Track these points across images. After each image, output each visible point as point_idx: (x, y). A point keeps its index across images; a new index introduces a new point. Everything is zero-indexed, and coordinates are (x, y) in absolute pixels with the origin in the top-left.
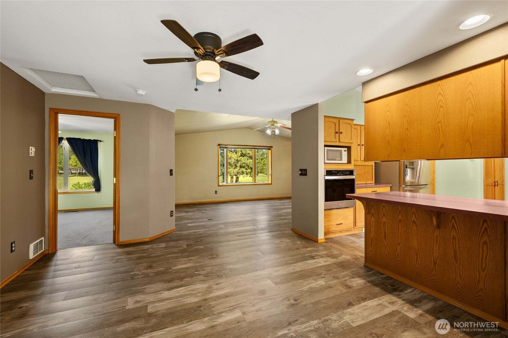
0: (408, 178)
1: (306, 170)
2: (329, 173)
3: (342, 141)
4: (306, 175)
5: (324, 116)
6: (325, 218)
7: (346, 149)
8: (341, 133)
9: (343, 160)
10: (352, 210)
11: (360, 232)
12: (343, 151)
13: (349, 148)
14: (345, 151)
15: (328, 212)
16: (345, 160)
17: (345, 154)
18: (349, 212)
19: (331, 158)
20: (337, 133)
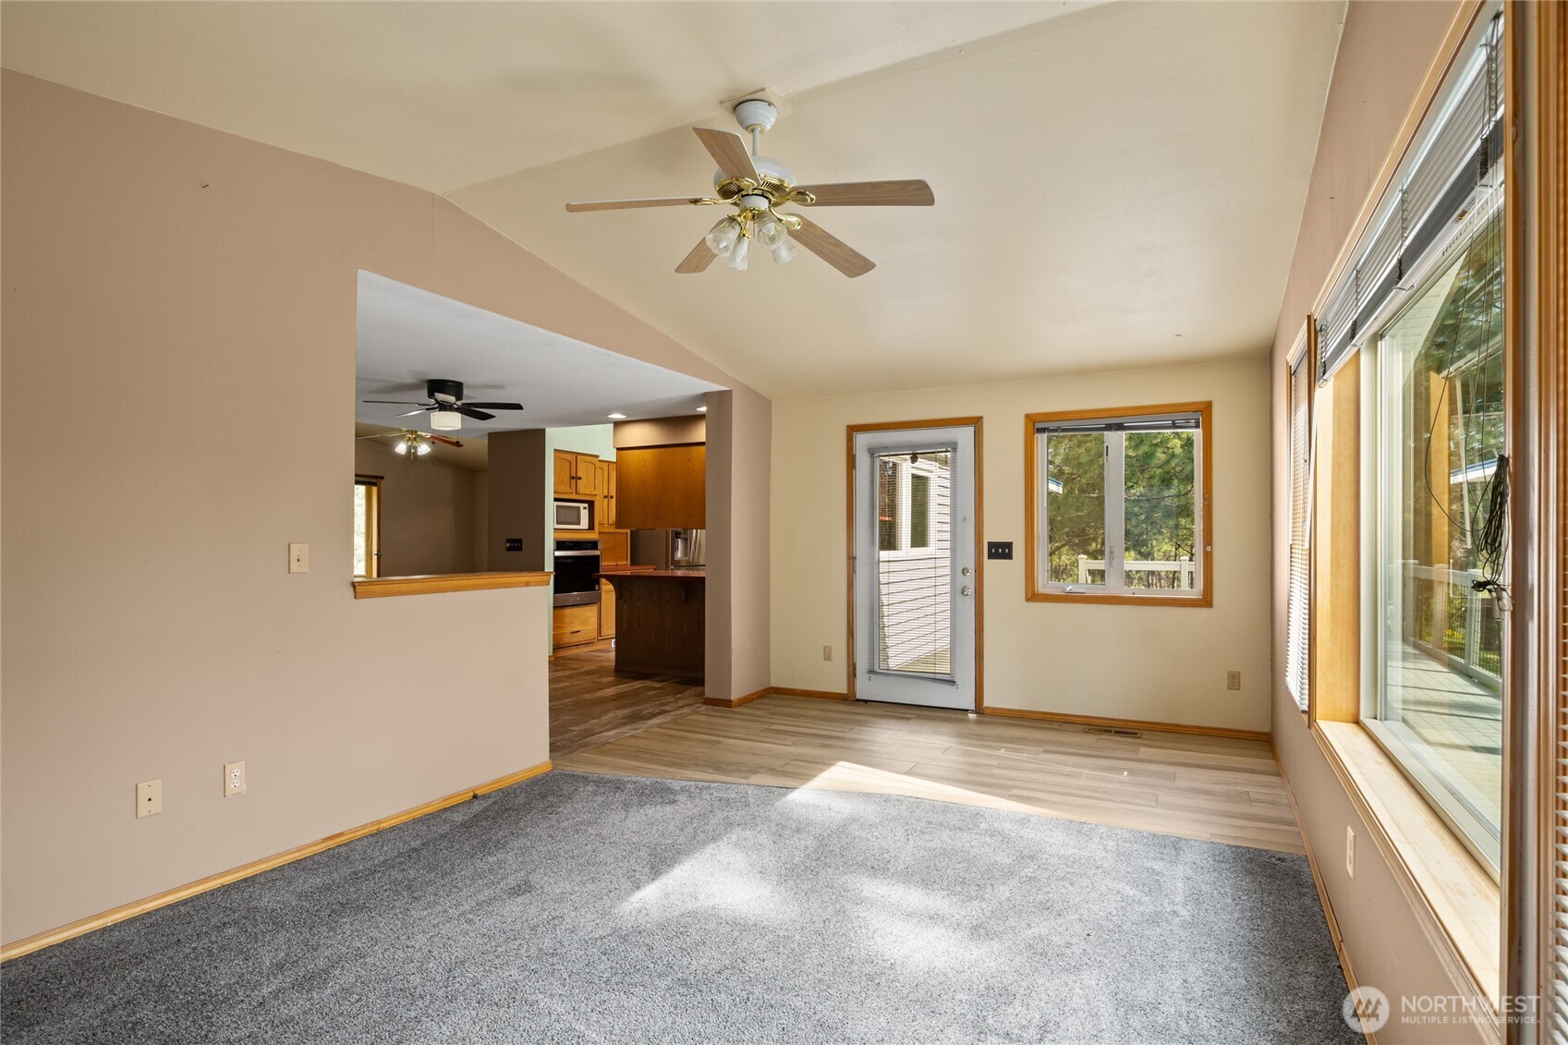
0: (679, 554)
1: (520, 541)
2: (560, 545)
3: (582, 492)
4: (520, 549)
5: (555, 450)
6: (554, 622)
7: (586, 505)
8: (580, 478)
9: (582, 523)
10: (594, 608)
11: (607, 646)
12: (582, 508)
13: (591, 504)
14: (585, 508)
15: (560, 611)
16: (584, 523)
17: (584, 514)
18: (590, 613)
19: (562, 520)
20: (572, 478)
